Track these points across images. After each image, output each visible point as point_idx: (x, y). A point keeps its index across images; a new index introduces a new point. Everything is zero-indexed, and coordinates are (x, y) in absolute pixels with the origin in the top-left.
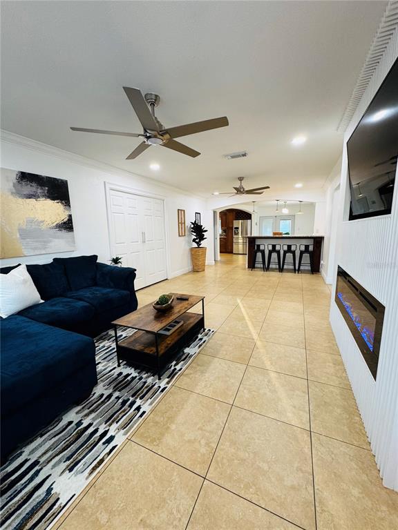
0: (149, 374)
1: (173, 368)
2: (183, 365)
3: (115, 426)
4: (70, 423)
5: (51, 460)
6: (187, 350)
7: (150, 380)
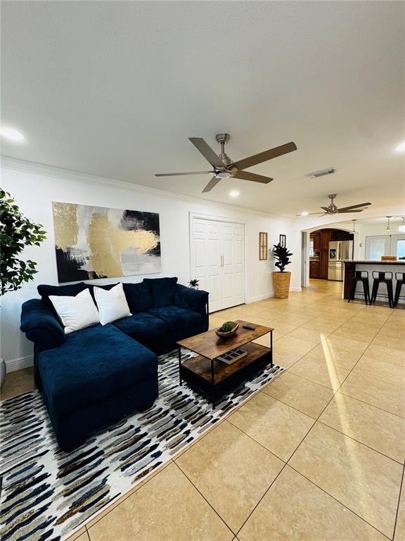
0: (205, 400)
1: (229, 400)
2: (240, 400)
3: (164, 443)
4: (132, 427)
5: (111, 454)
6: (248, 385)
7: (205, 407)
